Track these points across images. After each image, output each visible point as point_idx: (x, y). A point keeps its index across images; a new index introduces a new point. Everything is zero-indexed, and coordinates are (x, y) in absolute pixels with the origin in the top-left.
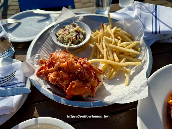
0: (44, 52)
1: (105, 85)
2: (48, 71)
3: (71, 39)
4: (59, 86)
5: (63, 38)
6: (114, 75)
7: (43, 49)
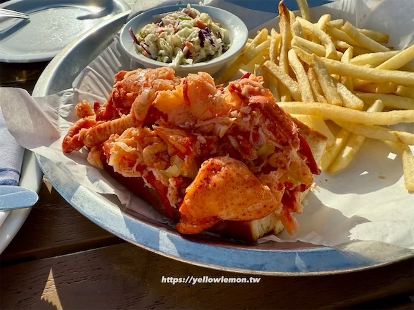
0: (93, 86)
1: (316, 193)
2: (105, 128)
3: (184, 45)
4: (147, 184)
5: (156, 42)
6: (347, 156)
7: (90, 73)
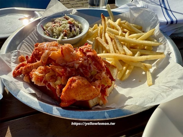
0: (26, 49)
1: (116, 89)
2: (30, 66)
3: (64, 31)
4: (48, 88)
5: (52, 30)
6: (128, 74)
7: (25, 43)
